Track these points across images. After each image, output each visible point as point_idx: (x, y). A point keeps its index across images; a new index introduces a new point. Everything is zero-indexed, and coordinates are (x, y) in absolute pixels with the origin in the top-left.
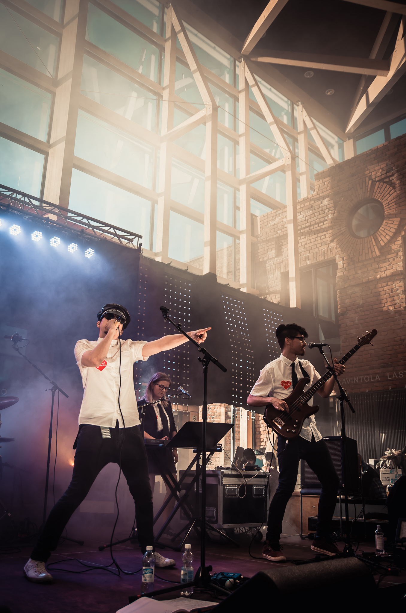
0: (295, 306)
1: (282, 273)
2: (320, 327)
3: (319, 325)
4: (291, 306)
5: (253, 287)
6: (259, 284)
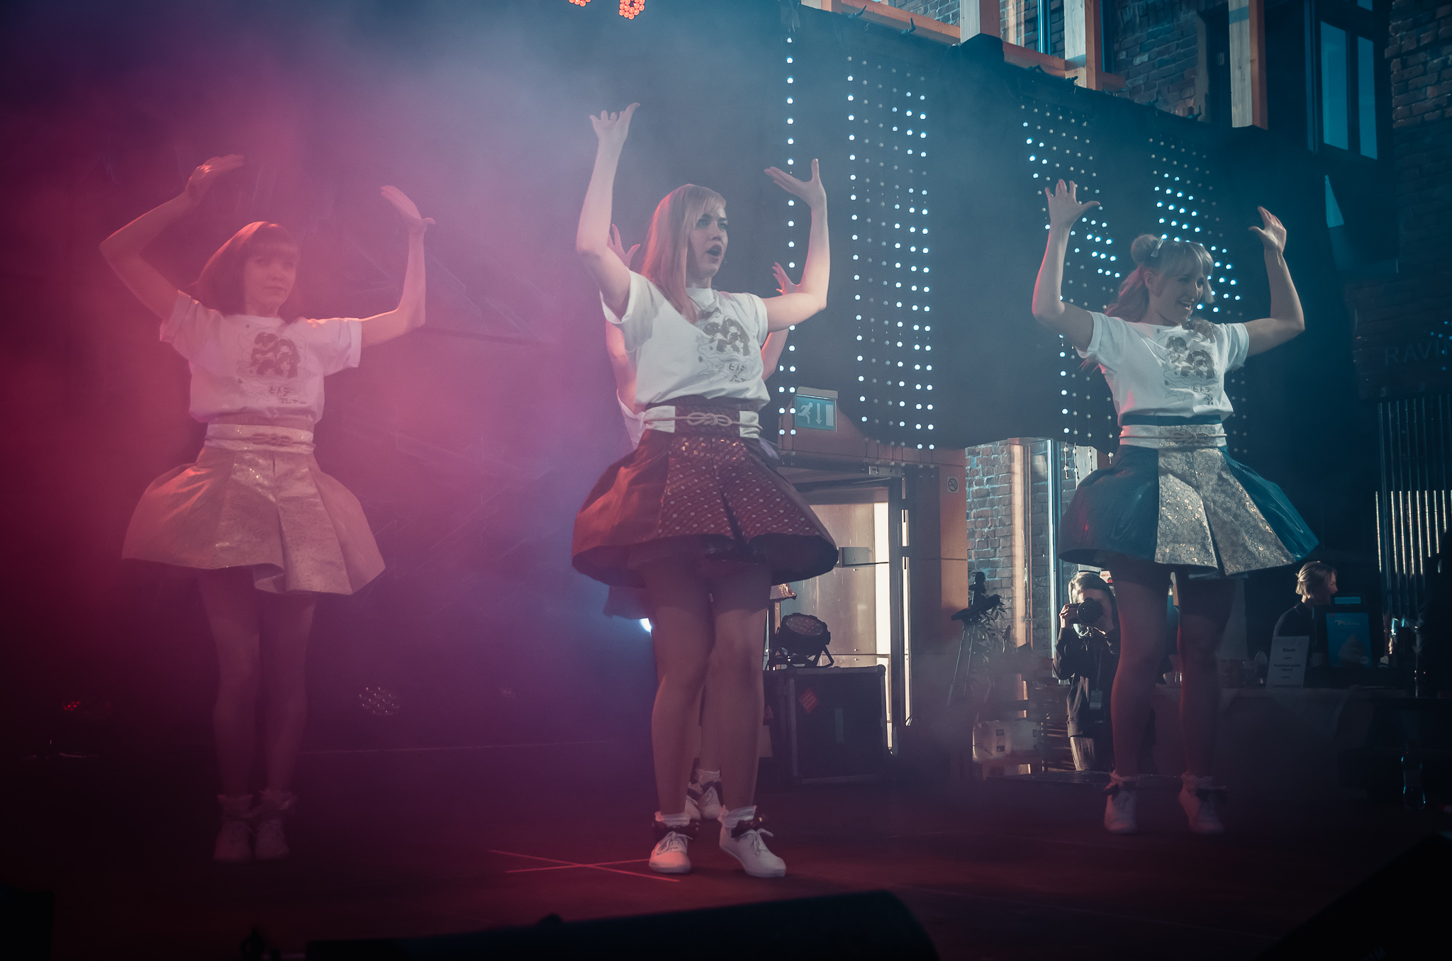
0: (1248, 122)
2: (1327, 182)
3: (1327, 177)
4: (1236, 123)
5: (1108, 70)
6: (1123, 55)
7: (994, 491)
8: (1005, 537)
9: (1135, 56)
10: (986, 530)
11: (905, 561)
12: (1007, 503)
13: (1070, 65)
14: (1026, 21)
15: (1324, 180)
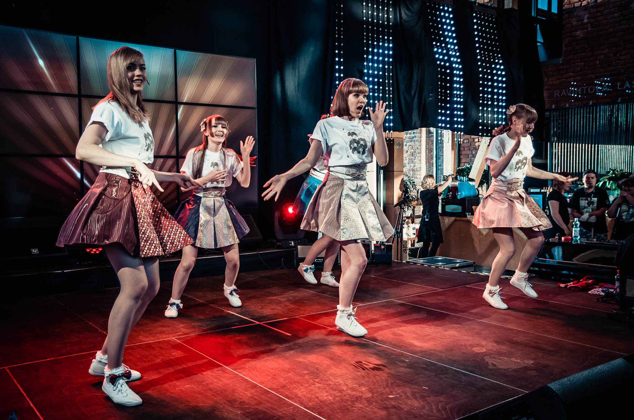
0: (511, 6)
3: (538, 25)
4: (506, 7)
7: (415, 136)
8: (419, 153)
10: (412, 150)
11: (382, 171)
12: (420, 141)
15: (537, 27)
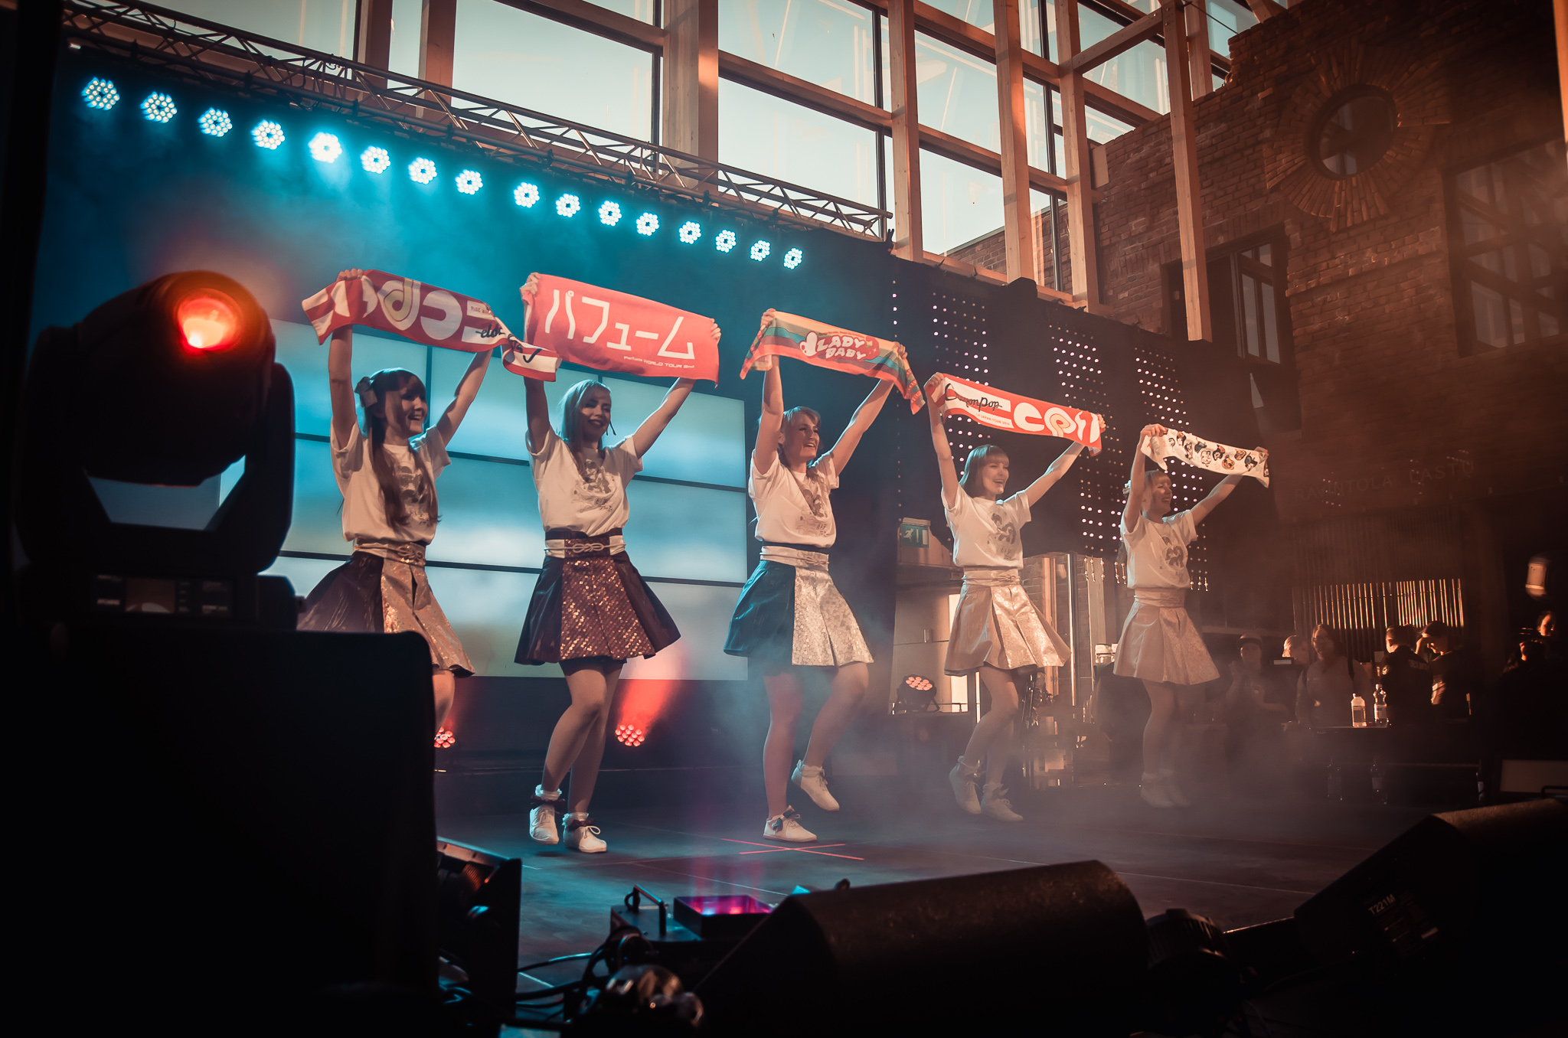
0: (1199, 337)
1: (1162, 267)
2: (1252, 378)
3: (1249, 374)
4: (1191, 338)
5: (1102, 301)
6: (1111, 293)
9: (1121, 292)
13: (1075, 299)
14: (1045, 270)
